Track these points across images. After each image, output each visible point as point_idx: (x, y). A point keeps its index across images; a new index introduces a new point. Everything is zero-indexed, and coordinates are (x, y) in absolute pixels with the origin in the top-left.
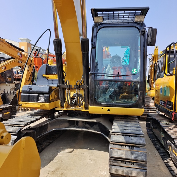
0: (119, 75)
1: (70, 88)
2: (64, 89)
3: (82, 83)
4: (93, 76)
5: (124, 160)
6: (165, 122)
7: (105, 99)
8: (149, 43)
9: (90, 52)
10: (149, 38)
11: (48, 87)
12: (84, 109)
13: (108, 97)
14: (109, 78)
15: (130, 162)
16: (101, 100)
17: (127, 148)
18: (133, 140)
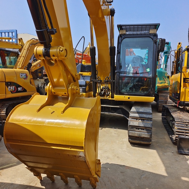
0: (136, 73)
1: (101, 82)
2: (96, 83)
3: (110, 78)
4: (118, 73)
5: (138, 128)
6: (173, 109)
7: (127, 90)
8: (159, 49)
9: (116, 56)
10: (159, 46)
11: (85, 82)
12: (111, 98)
13: (128, 89)
14: (130, 75)
15: (141, 129)
16: (123, 91)
17: (140, 120)
18: (145, 116)
